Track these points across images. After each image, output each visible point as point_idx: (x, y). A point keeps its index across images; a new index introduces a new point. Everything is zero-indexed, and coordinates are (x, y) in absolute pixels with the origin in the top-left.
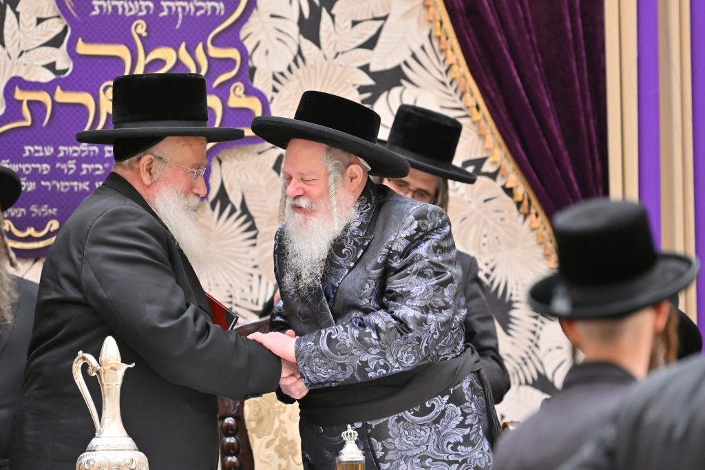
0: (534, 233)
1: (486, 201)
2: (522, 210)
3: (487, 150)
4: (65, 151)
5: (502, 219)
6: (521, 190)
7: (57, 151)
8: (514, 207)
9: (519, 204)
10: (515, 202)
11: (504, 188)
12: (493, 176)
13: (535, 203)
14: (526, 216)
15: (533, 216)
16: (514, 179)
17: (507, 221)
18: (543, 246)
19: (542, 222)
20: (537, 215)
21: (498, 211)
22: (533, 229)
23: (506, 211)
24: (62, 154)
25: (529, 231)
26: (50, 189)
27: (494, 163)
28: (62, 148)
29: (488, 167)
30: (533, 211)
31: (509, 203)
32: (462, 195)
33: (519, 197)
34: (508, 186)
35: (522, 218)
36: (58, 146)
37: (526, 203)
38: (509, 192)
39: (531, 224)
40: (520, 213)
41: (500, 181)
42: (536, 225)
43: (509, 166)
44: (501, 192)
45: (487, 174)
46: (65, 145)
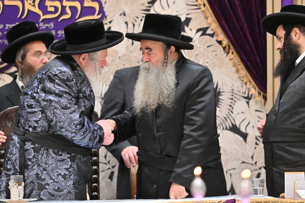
0: (231, 61)
1: (208, 47)
2: (225, 51)
3: (209, 24)
4: (8, 27)
5: (216, 55)
6: (225, 42)
7: (5, 26)
8: (222, 49)
9: (224, 48)
10: (222, 47)
11: (217, 41)
12: (212, 35)
13: (231, 47)
14: (228, 53)
15: (231, 54)
16: (221, 36)
17: (219, 56)
18: (235, 67)
19: (235, 56)
20: (233, 53)
21: (214, 51)
22: (231, 59)
23: (218, 51)
24: (7, 28)
25: (228, 60)
26: (1, 43)
27: (212, 30)
28: (7, 25)
29: (209, 32)
30: (231, 51)
31: (219, 48)
32: (197, 44)
33: (224, 45)
34: (219, 40)
35: (226, 54)
36: (5, 24)
37: (227, 47)
38: (220, 42)
39: (230, 57)
40: (225, 52)
41: (215, 38)
42: (232, 57)
43: (219, 31)
44: (216, 42)
45: (209, 35)
46: (8, 24)
